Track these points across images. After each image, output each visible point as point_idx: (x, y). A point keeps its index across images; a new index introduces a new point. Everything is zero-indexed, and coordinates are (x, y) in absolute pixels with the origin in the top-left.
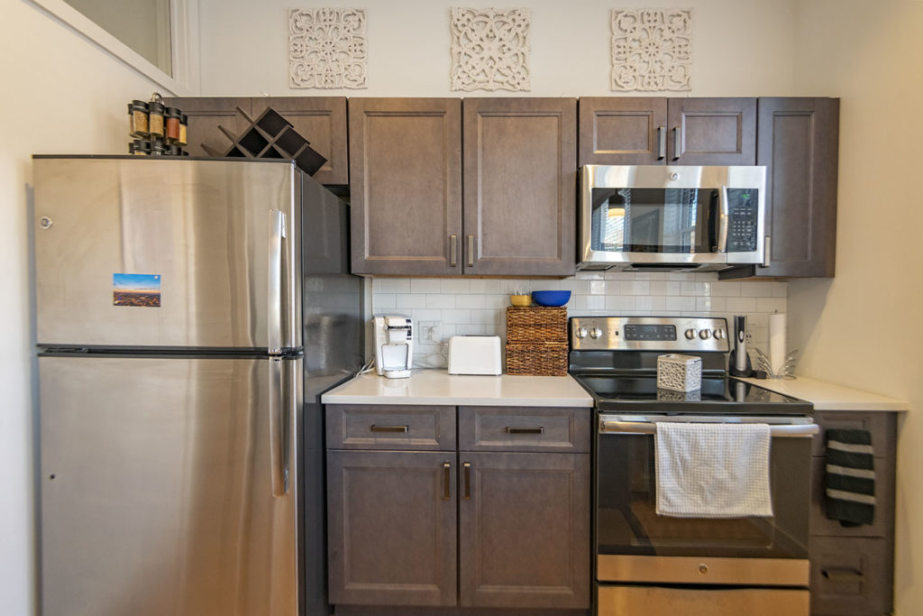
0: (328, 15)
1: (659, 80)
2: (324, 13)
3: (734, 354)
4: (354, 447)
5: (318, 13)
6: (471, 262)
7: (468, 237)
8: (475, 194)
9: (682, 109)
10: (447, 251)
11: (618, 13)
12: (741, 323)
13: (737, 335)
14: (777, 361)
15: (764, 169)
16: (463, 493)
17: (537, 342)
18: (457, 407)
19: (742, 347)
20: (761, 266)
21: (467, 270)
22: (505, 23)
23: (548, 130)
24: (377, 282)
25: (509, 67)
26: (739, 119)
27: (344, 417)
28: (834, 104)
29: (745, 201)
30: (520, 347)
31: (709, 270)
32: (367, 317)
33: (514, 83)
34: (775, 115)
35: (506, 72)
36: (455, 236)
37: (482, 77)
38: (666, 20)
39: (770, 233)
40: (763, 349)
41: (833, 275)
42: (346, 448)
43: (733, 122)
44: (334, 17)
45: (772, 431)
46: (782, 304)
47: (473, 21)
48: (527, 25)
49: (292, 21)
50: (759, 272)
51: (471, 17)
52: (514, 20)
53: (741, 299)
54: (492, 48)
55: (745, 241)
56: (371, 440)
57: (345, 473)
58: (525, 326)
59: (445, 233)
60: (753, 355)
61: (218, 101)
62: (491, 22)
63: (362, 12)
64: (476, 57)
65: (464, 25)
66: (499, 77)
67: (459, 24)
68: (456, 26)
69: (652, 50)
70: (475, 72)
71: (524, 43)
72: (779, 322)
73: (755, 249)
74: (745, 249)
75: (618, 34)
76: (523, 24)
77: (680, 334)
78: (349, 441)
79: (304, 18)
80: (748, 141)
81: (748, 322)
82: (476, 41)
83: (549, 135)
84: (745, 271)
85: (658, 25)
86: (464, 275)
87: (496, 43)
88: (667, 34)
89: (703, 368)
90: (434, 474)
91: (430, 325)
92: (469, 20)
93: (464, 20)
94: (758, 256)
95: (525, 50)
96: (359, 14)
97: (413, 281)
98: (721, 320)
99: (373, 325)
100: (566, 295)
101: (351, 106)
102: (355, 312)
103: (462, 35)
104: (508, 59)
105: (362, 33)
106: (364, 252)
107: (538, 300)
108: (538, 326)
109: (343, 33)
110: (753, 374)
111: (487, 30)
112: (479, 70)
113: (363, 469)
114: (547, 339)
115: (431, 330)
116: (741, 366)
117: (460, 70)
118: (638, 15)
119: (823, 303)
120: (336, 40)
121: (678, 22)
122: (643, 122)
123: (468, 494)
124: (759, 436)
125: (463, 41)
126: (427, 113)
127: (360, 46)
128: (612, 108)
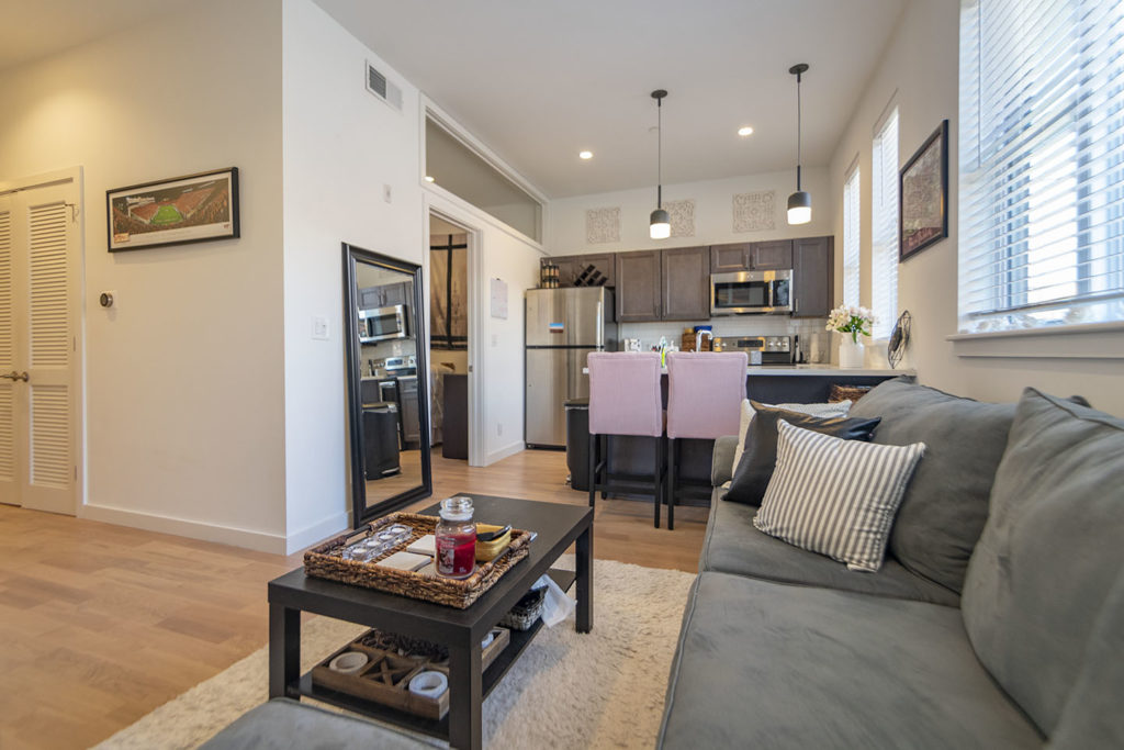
0: (604, 211)
1: (758, 225)
2: (602, 211)
5: (599, 211)
6: (665, 314)
7: (663, 305)
8: (666, 288)
9: (757, 246)
10: (655, 310)
11: (738, 196)
12: (796, 338)
13: (795, 344)
15: (793, 270)
19: (797, 349)
20: (792, 310)
21: (664, 318)
22: (682, 207)
23: (698, 260)
24: (624, 326)
25: (685, 225)
26: (784, 248)
28: (831, 239)
32: (620, 340)
33: (688, 232)
34: (801, 245)
35: (684, 228)
36: (658, 304)
38: (762, 197)
43: (781, 249)
44: (606, 211)
49: (588, 216)
52: (686, 205)
58: (690, 342)
59: (654, 303)
60: (804, 354)
61: (566, 257)
62: (676, 207)
63: (618, 208)
66: (680, 231)
69: (754, 211)
71: (692, 215)
72: (815, 337)
73: (787, 305)
74: (783, 305)
75: (737, 206)
76: (691, 206)
77: (765, 344)
79: (594, 213)
80: (788, 258)
83: (698, 262)
85: (758, 200)
86: (662, 320)
87: (678, 217)
88: (762, 204)
94: (789, 308)
95: (692, 218)
96: (618, 210)
98: (786, 338)
99: (623, 343)
101: (617, 255)
102: (614, 338)
104: (684, 222)
105: (619, 218)
106: (621, 312)
109: (610, 218)
111: (674, 211)
116: (797, 359)
118: (747, 196)
120: (607, 221)
121: (767, 198)
122: (740, 253)
126: (647, 256)
127: (617, 223)
128: (724, 248)
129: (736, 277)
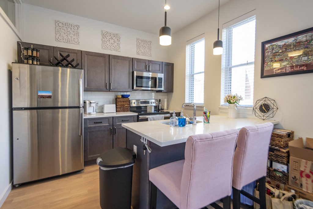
0: (68, 24)
1: (146, 54)
2: (67, 24)
3: (159, 106)
4: (90, 127)
5: (65, 23)
6: (111, 88)
7: (111, 83)
8: (112, 75)
9: (151, 62)
11: (138, 39)
12: (160, 100)
13: (159, 103)
14: (165, 107)
15: (163, 74)
16: (114, 133)
17: (123, 105)
18: (113, 117)
19: (160, 104)
20: (163, 90)
21: (110, 90)
22: (115, 36)
23: (127, 64)
25: (116, 46)
26: (160, 65)
27: (88, 121)
28: (173, 64)
29: (160, 79)
30: (120, 106)
31: (155, 91)
33: (117, 49)
34: (165, 65)
35: (115, 47)
36: (107, 82)
37: (109, 47)
38: (147, 42)
39: (164, 85)
40: (163, 105)
41: (173, 92)
42: (89, 127)
43: (159, 65)
44: (70, 25)
45: (164, 116)
46: (166, 97)
47: (107, 34)
48: (120, 38)
49: (57, 24)
50: (163, 91)
51: (107, 33)
52: (117, 36)
53: (160, 96)
54: (112, 41)
55: (160, 86)
56: (94, 125)
57: (88, 133)
58: (121, 102)
59: (105, 82)
60: (162, 106)
62: (112, 36)
63: (79, 26)
64: (108, 43)
65: (105, 35)
66: (113, 48)
67: (104, 34)
68: (103, 34)
69: (144, 47)
70: (108, 46)
71: (119, 41)
72: (166, 100)
73: (162, 87)
74: (160, 87)
75: (138, 43)
76: (119, 37)
77: (150, 103)
78: (89, 126)
79: (61, 24)
80: (161, 69)
81: (161, 100)
82: (108, 39)
84: (161, 91)
85: (146, 43)
88: (147, 45)
89: (155, 109)
90: (108, 130)
91: (97, 102)
92: (106, 34)
93: (105, 34)
94: (162, 89)
95: (119, 43)
97: (92, 92)
98: (156, 100)
100: (129, 95)
101: (82, 52)
103: (105, 37)
104: (116, 44)
105: (79, 31)
106: (86, 86)
107: (123, 96)
108: (124, 102)
109: (73, 30)
110: (162, 109)
111: (111, 37)
112: (109, 45)
113: (92, 132)
114: (125, 104)
115: (97, 103)
116: (160, 108)
117: (104, 45)
118: (142, 40)
119: (172, 96)
120: (70, 31)
121: (149, 43)
122: (144, 64)
123: (115, 133)
124: (163, 117)
125: (105, 38)
126: (101, 56)
127: (78, 34)
128: (139, 60)
129: (142, 74)
